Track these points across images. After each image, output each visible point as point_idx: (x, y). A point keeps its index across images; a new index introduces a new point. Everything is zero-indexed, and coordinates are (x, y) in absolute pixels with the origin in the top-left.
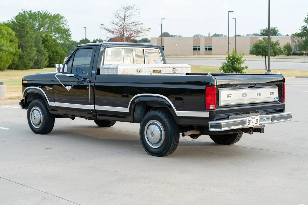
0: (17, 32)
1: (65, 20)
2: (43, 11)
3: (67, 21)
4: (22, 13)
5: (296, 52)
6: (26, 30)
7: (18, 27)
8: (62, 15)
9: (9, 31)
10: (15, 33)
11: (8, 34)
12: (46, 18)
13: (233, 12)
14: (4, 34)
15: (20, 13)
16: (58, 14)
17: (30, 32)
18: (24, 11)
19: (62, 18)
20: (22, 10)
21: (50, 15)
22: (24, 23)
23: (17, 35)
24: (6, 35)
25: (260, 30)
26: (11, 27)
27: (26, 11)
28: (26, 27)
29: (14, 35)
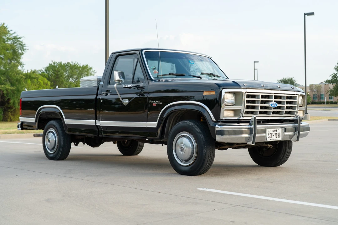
0: (52, 82)
1: (93, 70)
2: (72, 62)
3: (95, 72)
4: (52, 64)
5: (315, 101)
6: (60, 80)
7: (53, 77)
8: (91, 66)
9: (45, 80)
10: (50, 83)
11: (44, 84)
12: (76, 68)
13: (258, 62)
14: (40, 84)
15: (50, 64)
16: (87, 65)
17: (64, 82)
18: (53, 62)
19: (91, 68)
20: (52, 61)
21: (79, 66)
22: (58, 73)
23: (52, 85)
24: (42, 84)
25: (278, 80)
26: (46, 78)
27: (55, 63)
28: (61, 78)
29: (50, 85)
